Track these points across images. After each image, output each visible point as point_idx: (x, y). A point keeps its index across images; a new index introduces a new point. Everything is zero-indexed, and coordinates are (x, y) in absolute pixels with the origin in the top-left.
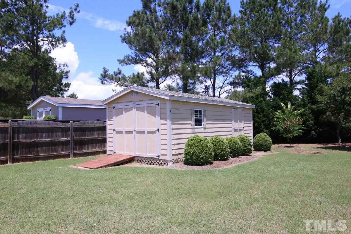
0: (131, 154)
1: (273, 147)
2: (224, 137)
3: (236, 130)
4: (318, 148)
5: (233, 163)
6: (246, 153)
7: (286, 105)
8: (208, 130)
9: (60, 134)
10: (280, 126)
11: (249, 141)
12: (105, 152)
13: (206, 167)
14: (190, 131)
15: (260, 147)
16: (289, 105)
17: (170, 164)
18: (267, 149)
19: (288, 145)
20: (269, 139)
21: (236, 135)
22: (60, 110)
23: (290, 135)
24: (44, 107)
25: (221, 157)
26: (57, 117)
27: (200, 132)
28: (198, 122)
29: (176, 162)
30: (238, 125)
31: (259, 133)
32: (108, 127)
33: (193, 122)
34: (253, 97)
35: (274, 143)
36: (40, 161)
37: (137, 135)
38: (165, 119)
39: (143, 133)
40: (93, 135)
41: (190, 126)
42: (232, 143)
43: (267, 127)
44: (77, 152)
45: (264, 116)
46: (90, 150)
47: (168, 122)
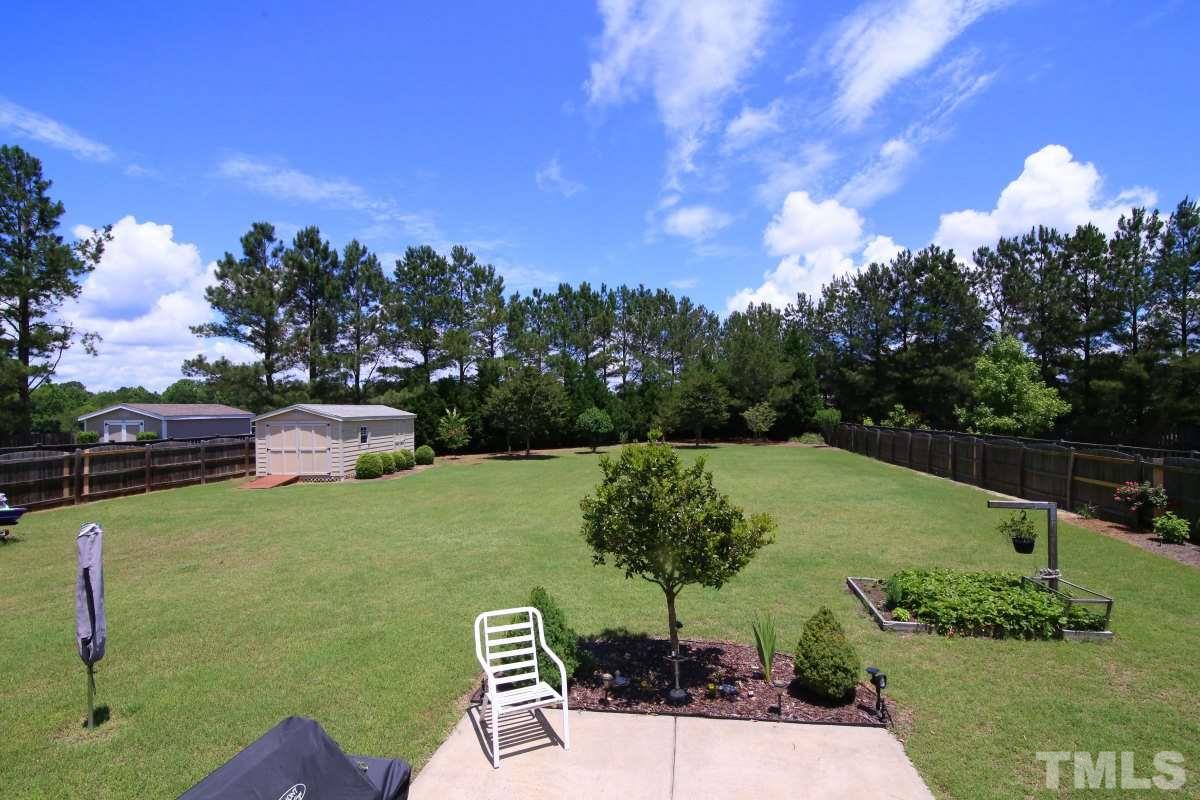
0: (295, 474)
1: (436, 459)
2: (388, 452)
3: (397, 444)
4: (488, 458)
5: (399, 476)
6: (408, 467)
7: (452, 411)
8: (372, 446)
9: (190, 456)
10: (444, 435)
11: (411, 455)
12: (253, 473)
13: (377, 479)
14: (356, 448)
15: (423, 460)
16: (454, 413)
17: (342, 480)
18: (429, 462)
19: (453, 457)
20: (432, 452)
21: (398, 449)
22: (164, 426)
23: (454, 446)
24: (123, 419)
25: (388, 471)
26: (160, 435)
27: (365, 450)
28: (364, 439)
29: (347, 477)
30: (399, 438)
31: (421, 445)
32: (257, 446)
33: (359, 439)
34: (413, 399)
35: (437, 455)
36: (173, 489)
37: (301, 455)
38: (337, 439)
39: (310, 452)
40: (222, 456)
41: (356, 444)
42: (397, 459)
43: (431, 436)
44: (208, 476)
45: (427, 423)
46: (220, 475)
47: (341, 441)
